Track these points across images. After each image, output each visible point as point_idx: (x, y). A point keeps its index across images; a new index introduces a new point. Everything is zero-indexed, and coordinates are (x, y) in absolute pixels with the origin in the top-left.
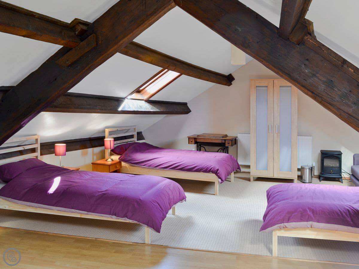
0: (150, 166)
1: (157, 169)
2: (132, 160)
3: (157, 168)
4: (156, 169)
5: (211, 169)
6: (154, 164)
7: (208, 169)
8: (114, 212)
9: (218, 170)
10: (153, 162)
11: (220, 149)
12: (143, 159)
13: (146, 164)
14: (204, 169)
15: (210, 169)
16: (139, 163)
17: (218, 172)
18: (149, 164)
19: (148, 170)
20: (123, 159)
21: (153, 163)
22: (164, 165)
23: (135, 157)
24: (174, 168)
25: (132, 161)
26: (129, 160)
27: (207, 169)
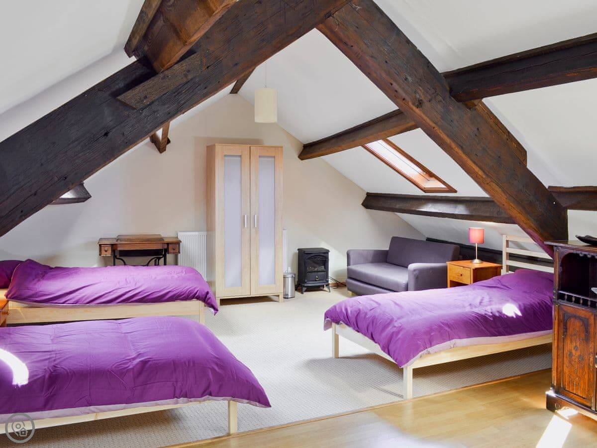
0: (77, 302)
1: (92, 307)
2: (36, 295)
3: (91, 304)
4: (89, 307)
5: (197, 293)
6: (86, 297)
7: (191, 293)
8: (182, 391)
9: (208, 293)
10: (80, 294)
11: (152, 259)
12: (59, 291)
13: (67, 299)
14: (183, 294)
15: (194, 293)
16: (53, 300)
17: (208, 296)
18: (73, 298)
19: (73, 310)
20: (15, 296)
21: (83, 295)
22: (106, 297)
23: (41, 289)
24: (127, 301)
25: (36, 297)
26: (31, 296)
27: (188, 296)
